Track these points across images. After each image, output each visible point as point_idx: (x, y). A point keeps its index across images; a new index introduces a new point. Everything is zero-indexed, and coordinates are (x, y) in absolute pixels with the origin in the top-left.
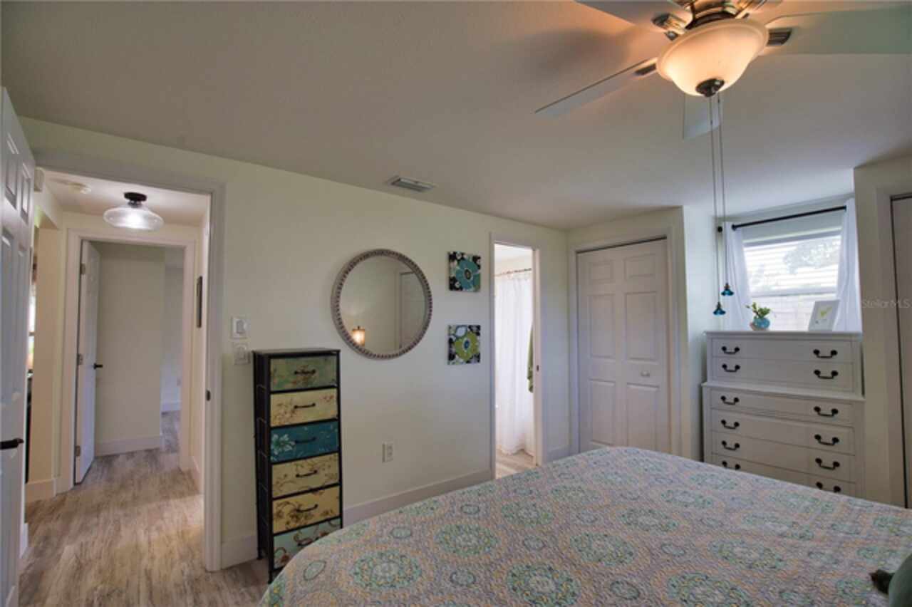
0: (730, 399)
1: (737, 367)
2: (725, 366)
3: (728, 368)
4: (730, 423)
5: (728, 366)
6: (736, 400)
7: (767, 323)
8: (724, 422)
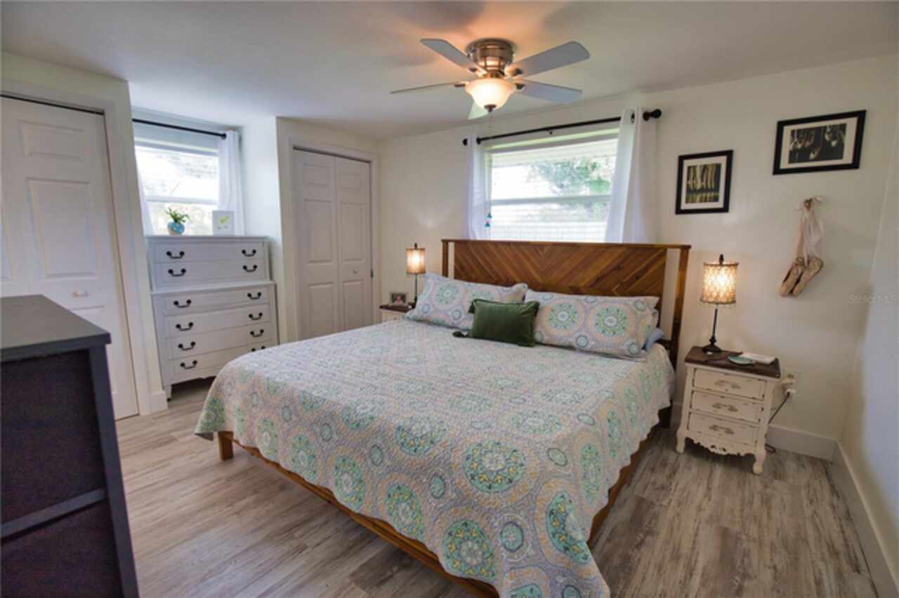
0: (182, 302)
1: (184, 271)
2: (171, 271)
3: (175, 273)
4: (185, 325)
5: (174, 270)
6: (189, 302)
7: (182, 228)
8: (178, 326)
